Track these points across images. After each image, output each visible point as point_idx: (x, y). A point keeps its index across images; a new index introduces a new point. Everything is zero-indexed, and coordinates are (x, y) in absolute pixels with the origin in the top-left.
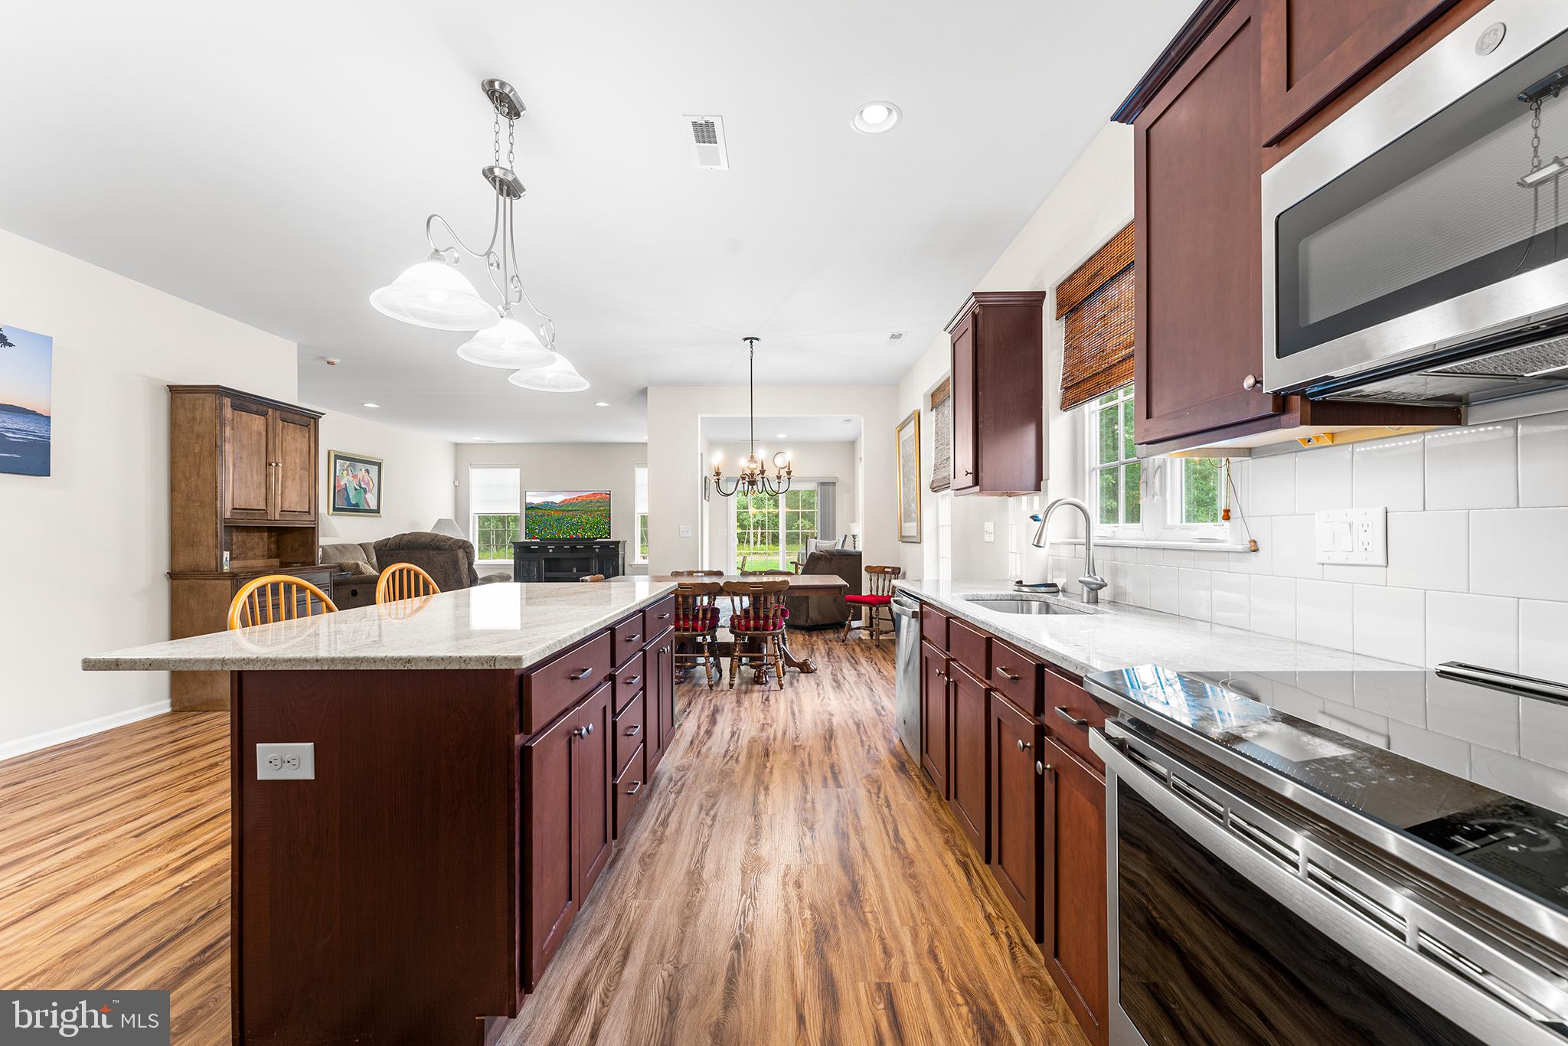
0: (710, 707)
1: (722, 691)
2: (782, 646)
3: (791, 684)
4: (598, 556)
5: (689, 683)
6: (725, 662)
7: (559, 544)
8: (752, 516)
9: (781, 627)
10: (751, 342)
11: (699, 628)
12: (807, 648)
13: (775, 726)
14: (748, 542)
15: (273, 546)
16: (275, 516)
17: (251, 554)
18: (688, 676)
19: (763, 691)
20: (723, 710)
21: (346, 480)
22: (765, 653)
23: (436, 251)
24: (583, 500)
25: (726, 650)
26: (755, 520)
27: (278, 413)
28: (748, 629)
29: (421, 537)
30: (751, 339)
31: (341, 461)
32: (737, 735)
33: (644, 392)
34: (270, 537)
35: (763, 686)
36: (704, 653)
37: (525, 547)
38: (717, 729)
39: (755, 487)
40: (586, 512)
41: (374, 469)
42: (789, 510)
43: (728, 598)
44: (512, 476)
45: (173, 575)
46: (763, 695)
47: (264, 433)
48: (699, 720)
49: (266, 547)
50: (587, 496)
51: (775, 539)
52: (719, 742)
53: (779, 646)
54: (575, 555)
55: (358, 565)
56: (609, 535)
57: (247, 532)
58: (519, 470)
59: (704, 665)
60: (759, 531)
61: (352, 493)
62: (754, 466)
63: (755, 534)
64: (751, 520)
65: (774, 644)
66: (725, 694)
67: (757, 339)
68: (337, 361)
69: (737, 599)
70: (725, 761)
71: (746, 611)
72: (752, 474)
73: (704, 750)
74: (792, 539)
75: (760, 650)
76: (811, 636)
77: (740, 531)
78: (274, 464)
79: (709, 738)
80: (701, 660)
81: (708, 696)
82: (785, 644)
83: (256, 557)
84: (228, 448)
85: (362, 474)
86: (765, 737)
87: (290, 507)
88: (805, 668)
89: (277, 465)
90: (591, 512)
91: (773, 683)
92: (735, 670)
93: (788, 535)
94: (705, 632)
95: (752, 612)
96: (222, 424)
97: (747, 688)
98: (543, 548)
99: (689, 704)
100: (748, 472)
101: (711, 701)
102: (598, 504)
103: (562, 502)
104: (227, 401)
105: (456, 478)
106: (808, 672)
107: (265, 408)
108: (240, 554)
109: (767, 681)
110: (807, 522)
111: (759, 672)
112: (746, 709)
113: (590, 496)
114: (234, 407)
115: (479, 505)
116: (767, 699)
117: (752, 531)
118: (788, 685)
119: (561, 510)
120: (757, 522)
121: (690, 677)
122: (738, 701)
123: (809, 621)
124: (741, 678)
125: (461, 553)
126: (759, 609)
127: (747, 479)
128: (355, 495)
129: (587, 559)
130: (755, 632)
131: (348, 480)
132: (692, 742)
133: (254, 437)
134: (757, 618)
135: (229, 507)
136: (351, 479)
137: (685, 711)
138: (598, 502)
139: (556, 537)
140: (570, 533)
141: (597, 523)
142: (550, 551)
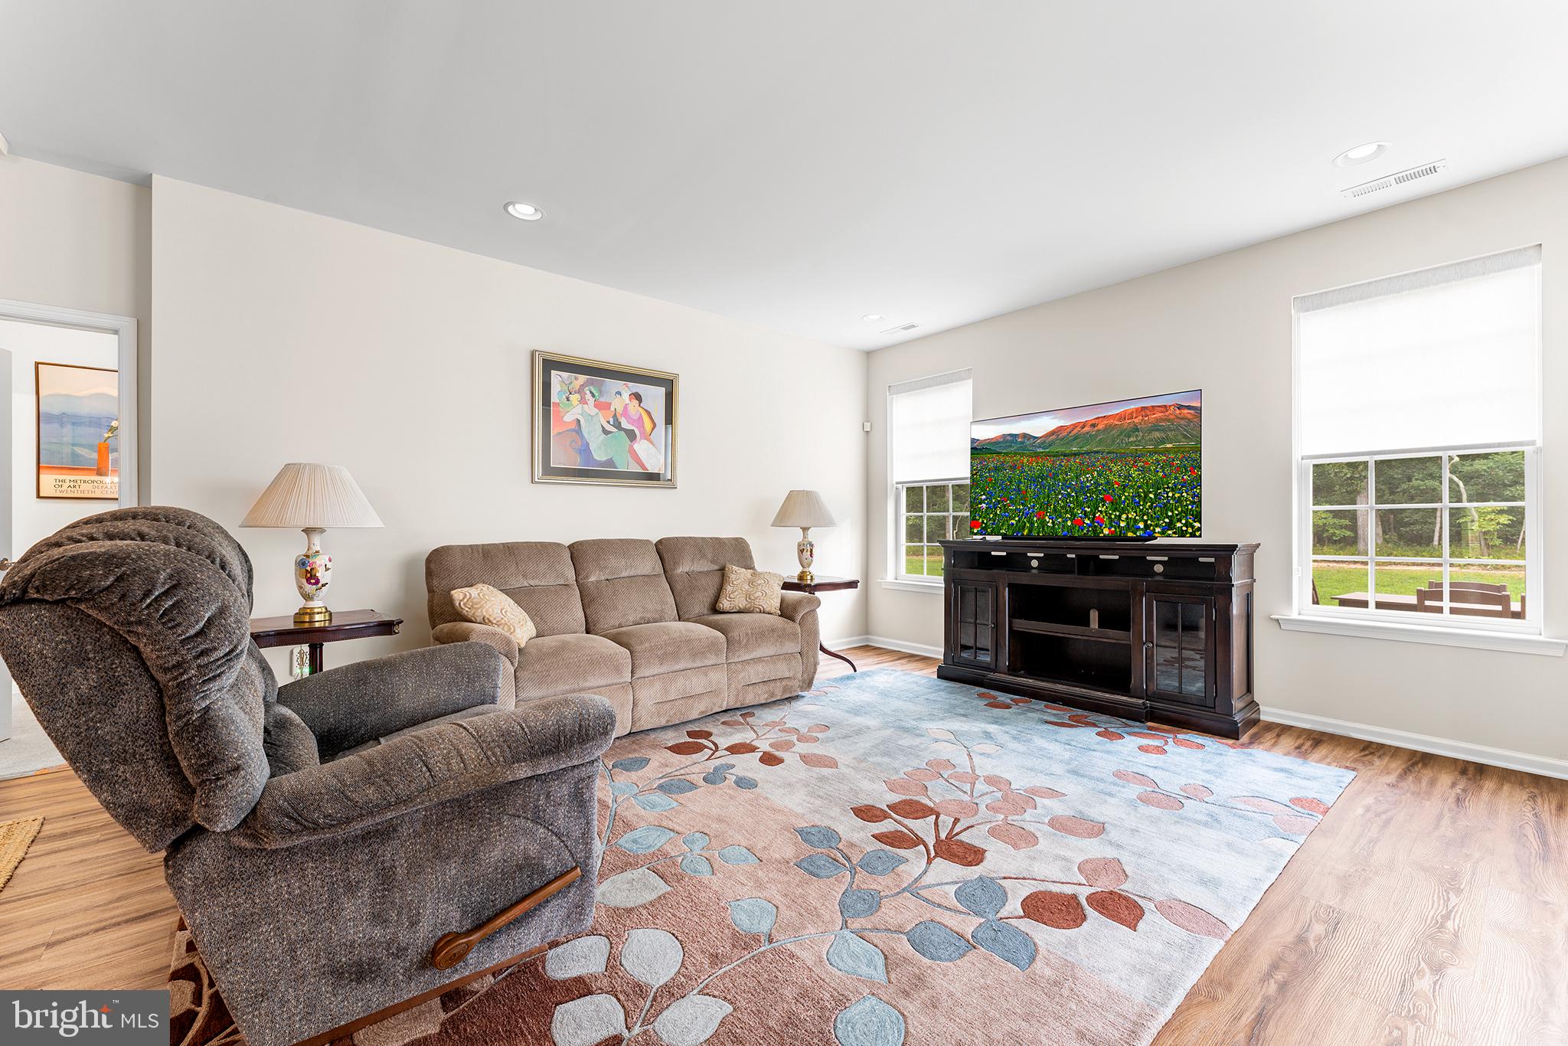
4: (1158, 588)
7: (1053, 549)
21: (578, 412)
24: (1108, 428)
31: (565, 375)
37: (975, 553)
40: (1121, 457)
41: (655, 396)
50: (1121, 417)
54: (1097, 582)
61: (595, 439)
85: (620, 401)
90: (1137, 456)
98: (1014, 562)
102: (1157, 434)
103: (1052, 433)
105: (867, 416)
113: (1131, 415)
119: (1048, 455)
128: (606, 445)
131: (583, 413)
136: (592, 410)
138: (1155, 428)
139: (1043, 524)
140: (1074, 515)
141: (1157, 486)
142: (1035, 563)
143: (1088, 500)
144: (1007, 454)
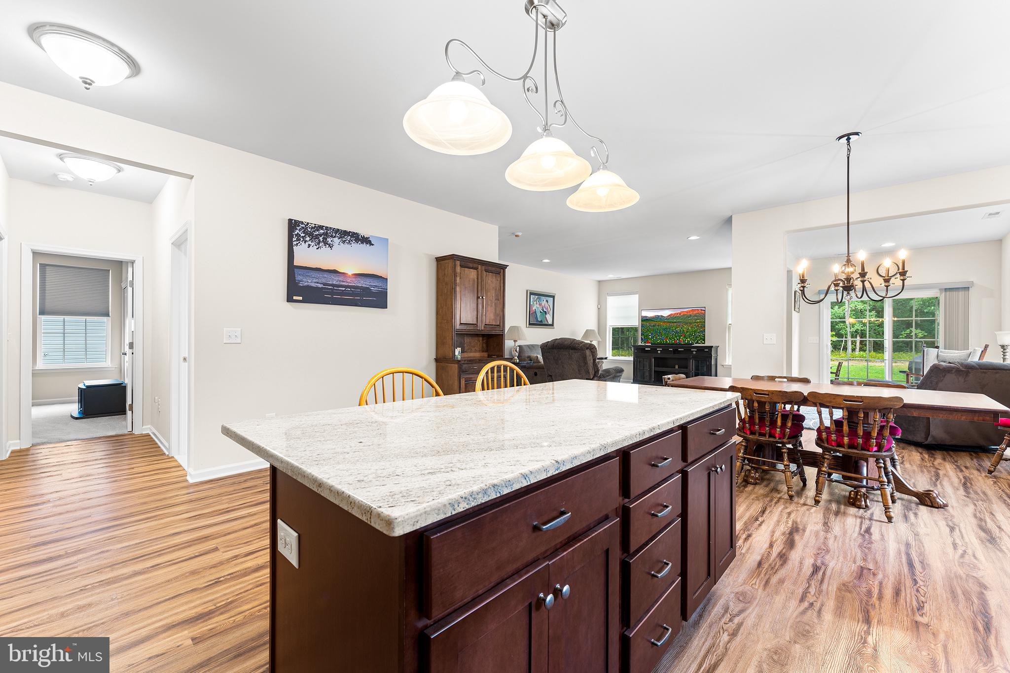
0: (787, 522)
1: (804, 504)
2: (890, 468)
3: (906, 517)
4: (694, 357)
5: (767, 486)
6: (811, 472)
7: (665, 348)
8: (848, 326)
9: (890, 450)
10: (848, 139)
11: (777, 435)
12: (929, 471)
13: (880, 576)
14: (845, 349)
15: (484, 345)
16: (481, 327)
17: (473, 349)
18: (765, 477)
19: (861, 517)
20: (804, 530)
21: (536, 307)
22: (865, 475)
23: (457, 73)
24: (684, 315)
25: (812, 459)
26: (853, 329)
27: (483, 267)
28: (842, 446)
29: (566, 341)
30: (848, 136)
31: (533, 296)
32: (821, 573)
33: (729, 220)
34: (483, 340)
35: (861, 510)
36: (782, 460)
37: (642, 349)
38: (795, 556)
39: (852, 293)
42: (896, 319)
43: (814, 409)
44: (634, 300)
45: (437, 360)
46: (861, 523)
47: (476, 279)
48: (772, 536)
49: (481, 346)
50: (687, 312)
51: (878, 347)
52: (795, 575)
53: (885, 468)
54: (677, 356)
55: (537, 357)
56: (704, 340)
57: (472, 337)
58: (638, 295)
59: (783, 471)
60: (858, 339)
61: (539, 314)
62: (851, 269)
63: (854, 343)
64: (848, 329)
65: (879, 468)
66: (808, 510)
67: (857, 134)
68: (520, 234)
69: (825, 411)
70: (802, 608)
71: (838, 423)
72: (848, 279)
73: (774, 580)
74: (898, 348)
75: (858, 470)
76: (932, 456)
77: (835, 339)
78: (481, 297)
79: (782, 565)
80: (780, 466)
81: (787, 508)
82: (894, 466)
83: (476, 351)
84: (458, 289)
85: (544, 303)
86: (865, 590)
87: (489, 323)
88: (926, 499)
89: (482, 298)
90: (691, 323)
91: (877, 510)
92: (823, 484)
93: (894, 343)
94: (785, 440)
95: (846, 428)
96: (455, 276)
97: (839, 508)
98: (654, 349)
99: (763, 512)
100: (843, 277)
101: (789, 514)
103: (669, 316)
104: (458, 263)
105: (599, 303)
106: (932, 506)
107: (477, 265)
108: (468, 349)
109: (867, 506)
110: (920, 331)
111: (856, 493)
112: (836, 537)
113: (690, 312)
114: (461, 266)
115: (614, 321)
116: (868, 531)
117: (850, 339)
118: (901, 518)
120: (856, 332)
121: (768, 480)
122: (825, 524)
123: (929, 439)
124: (831, 494)
125: (588, 352)
126: (858, 423)
127: (841, 284)
128: (540, 316)
129: (686, 359)
130: (850, 450)
131: (537, 307)
132: (760, 564)
133: (471, 283)
134: (853, 433)
135: (458, 322)
136: (538, 306)
137: (757, 519)
138: (695, 316)
139: (664, 342)
140: (674, 339)
141: (695, 332)
142: (659, 352)
143: (678, 335)
144: (656, 321)
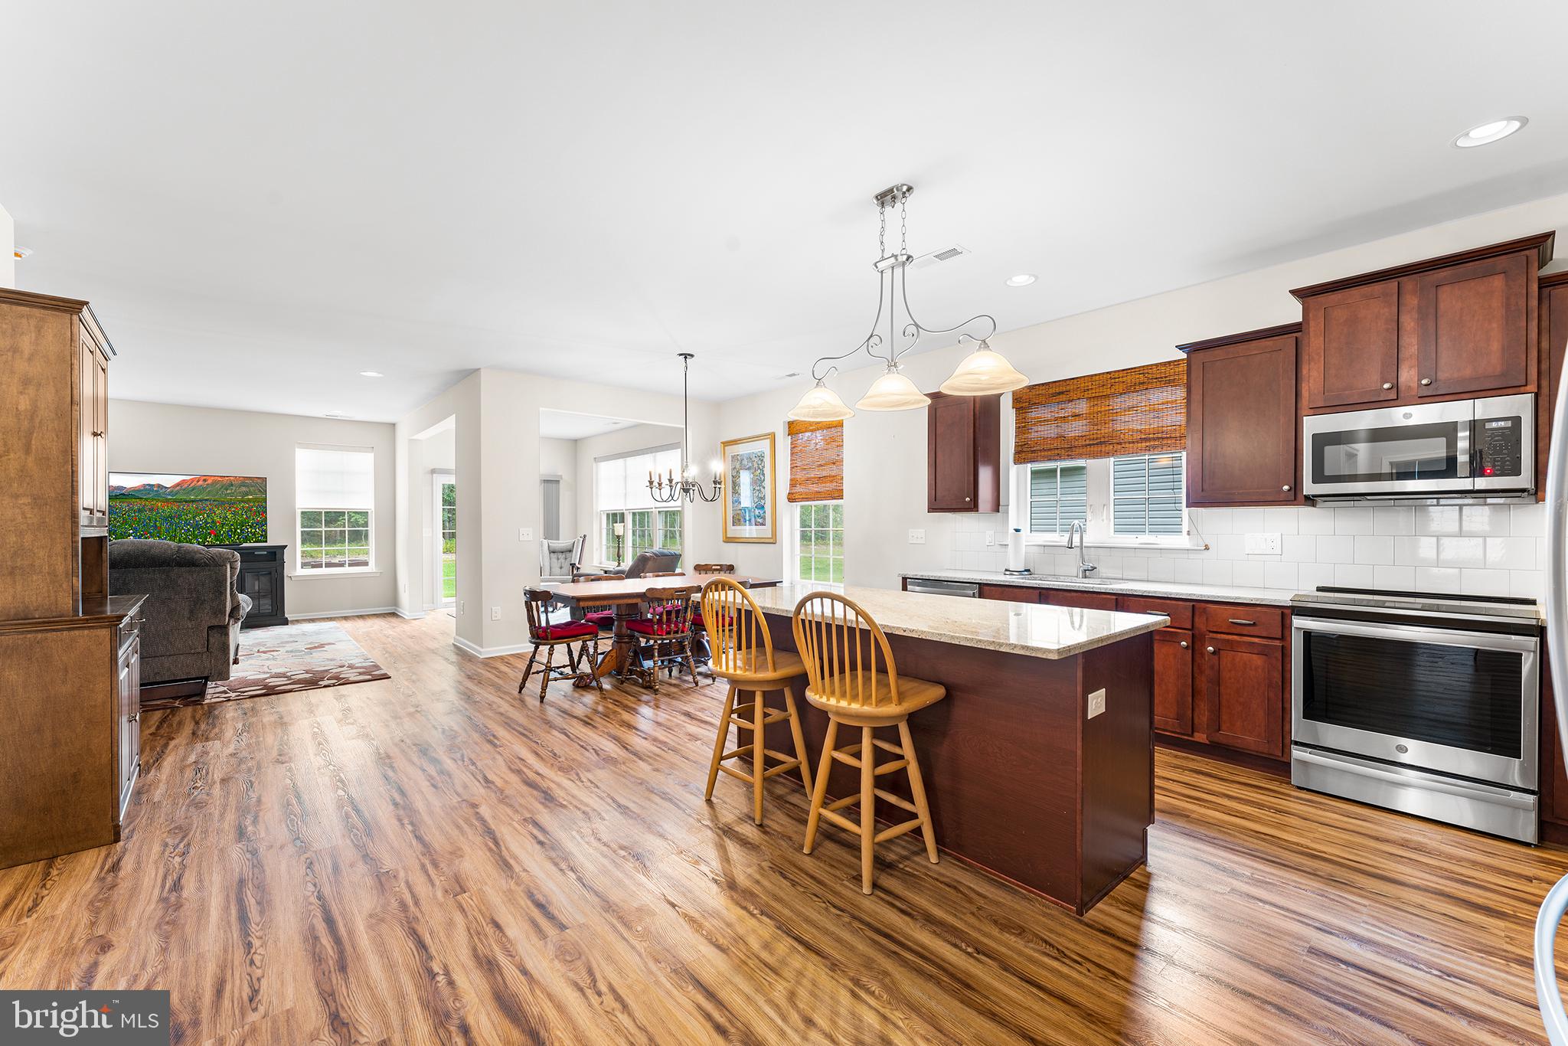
102: (244, 489)
